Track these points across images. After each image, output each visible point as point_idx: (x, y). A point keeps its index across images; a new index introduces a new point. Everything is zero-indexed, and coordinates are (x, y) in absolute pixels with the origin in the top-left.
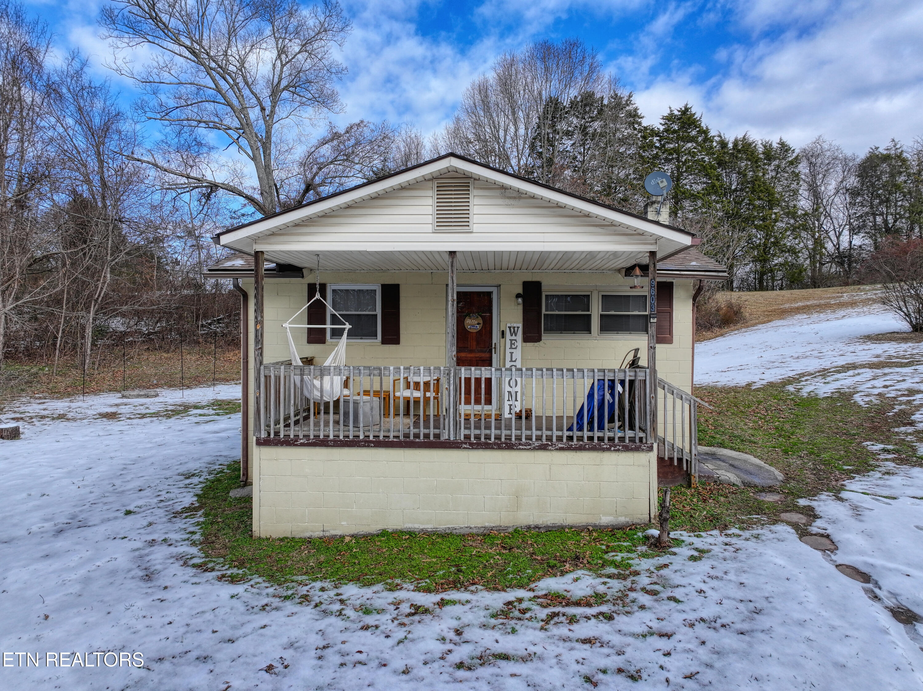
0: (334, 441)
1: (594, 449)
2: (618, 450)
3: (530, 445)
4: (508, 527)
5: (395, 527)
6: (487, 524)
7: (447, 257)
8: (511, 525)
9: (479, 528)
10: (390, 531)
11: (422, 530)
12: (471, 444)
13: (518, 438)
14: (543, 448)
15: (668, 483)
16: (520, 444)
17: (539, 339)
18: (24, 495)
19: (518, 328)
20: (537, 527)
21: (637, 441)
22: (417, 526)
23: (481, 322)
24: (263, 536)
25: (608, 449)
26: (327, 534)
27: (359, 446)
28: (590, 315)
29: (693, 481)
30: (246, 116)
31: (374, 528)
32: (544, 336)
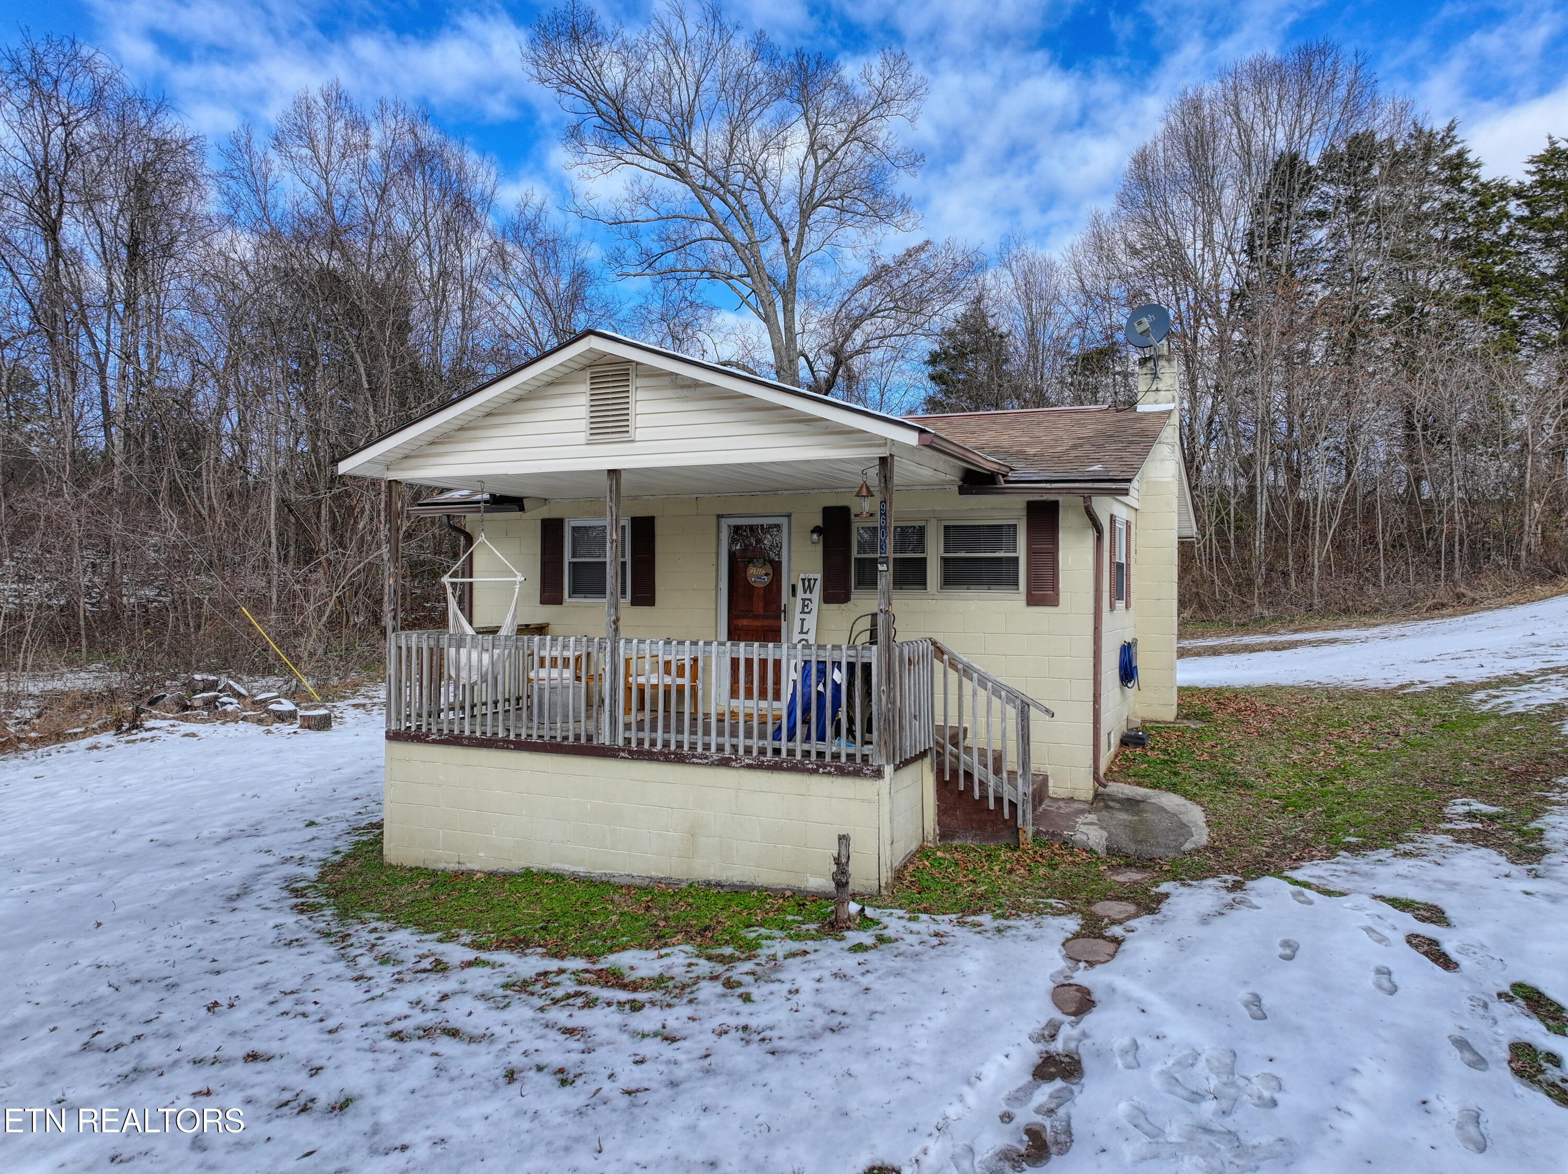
0: (469, 738)
1: (794, 769)
2: (829, 773)
3: (706, 758)
4: (681, 881)
5: (541, 866)
6: (653, 874)
7: (605, 480)
8: (685, 878)
9: (643, 878)
10: (535, 870)
11: (573, 873)
12: (631, 752)
13: (693, 747)
14: (725, 763)
15: (987, 840)
16: (694, 756)
17: (845, 599)
18: (238, 795)
19: (815, 580)
20: (719, 885)
21: (858, 760)
22: (567, 867)
23: (771, 571)
24: (394, 863)
25: (814, 772)
26: (463, 868)
27: (497, 748)
28: (925, 559)
29: (1022, 839)
30: (757, 257)
31: (515, 865)
32: (855, 595)
